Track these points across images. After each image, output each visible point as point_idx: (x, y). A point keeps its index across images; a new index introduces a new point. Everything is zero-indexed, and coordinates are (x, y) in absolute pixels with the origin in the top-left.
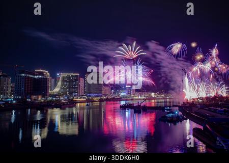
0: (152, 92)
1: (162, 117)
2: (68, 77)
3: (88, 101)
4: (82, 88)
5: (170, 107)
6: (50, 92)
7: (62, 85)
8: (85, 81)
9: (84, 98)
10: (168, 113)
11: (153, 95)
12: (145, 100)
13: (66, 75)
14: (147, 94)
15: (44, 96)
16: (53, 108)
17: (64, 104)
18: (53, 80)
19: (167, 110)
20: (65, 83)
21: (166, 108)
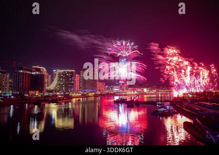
0: (144, 88)
1: (154, 112)
2: (64, 74)
3: (83, 96)
4: (77, 84)
5: (161, 101)
6: (47, 88)
7: (58, 81)
8: (80, 77)
9: (79, 93)
10: (160, 108)
11: (145, 90)
12: (138, 95)
13: (62, 71)
14: (139, 90)
15: (41, 91)
16: (49, 103)
17: (60, 99)
18: (50, 76)
19: (159, 104)
20: (61, 79)
21: (158, 103)
